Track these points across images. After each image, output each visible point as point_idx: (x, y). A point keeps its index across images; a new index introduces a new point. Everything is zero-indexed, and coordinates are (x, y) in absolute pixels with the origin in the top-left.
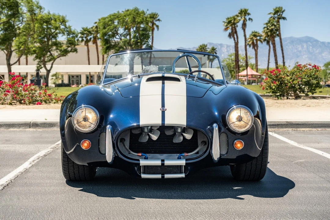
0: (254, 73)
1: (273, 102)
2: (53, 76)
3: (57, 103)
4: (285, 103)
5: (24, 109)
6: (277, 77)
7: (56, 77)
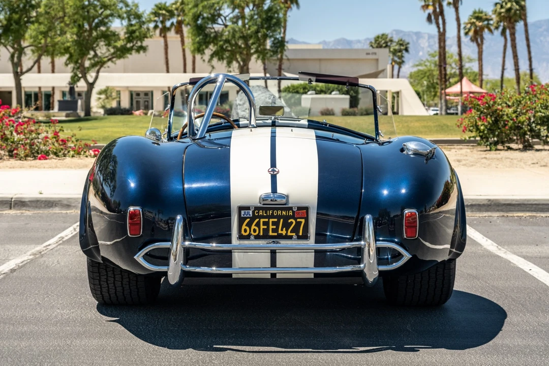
0: (475, 88)
1: (479, 157)
2: (100, 93)
3: (78, 156)
4: (501, 159)
5: (14, 168)
6: (489, 107)
7: (106, 95)
